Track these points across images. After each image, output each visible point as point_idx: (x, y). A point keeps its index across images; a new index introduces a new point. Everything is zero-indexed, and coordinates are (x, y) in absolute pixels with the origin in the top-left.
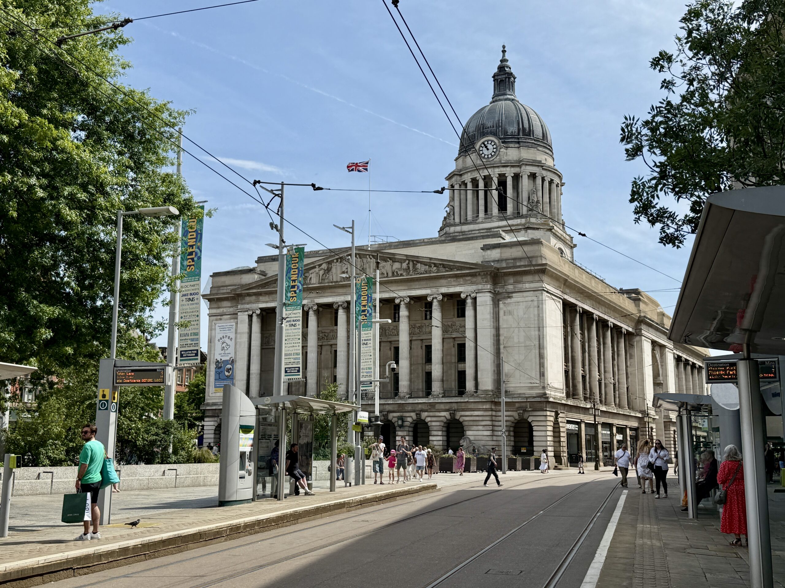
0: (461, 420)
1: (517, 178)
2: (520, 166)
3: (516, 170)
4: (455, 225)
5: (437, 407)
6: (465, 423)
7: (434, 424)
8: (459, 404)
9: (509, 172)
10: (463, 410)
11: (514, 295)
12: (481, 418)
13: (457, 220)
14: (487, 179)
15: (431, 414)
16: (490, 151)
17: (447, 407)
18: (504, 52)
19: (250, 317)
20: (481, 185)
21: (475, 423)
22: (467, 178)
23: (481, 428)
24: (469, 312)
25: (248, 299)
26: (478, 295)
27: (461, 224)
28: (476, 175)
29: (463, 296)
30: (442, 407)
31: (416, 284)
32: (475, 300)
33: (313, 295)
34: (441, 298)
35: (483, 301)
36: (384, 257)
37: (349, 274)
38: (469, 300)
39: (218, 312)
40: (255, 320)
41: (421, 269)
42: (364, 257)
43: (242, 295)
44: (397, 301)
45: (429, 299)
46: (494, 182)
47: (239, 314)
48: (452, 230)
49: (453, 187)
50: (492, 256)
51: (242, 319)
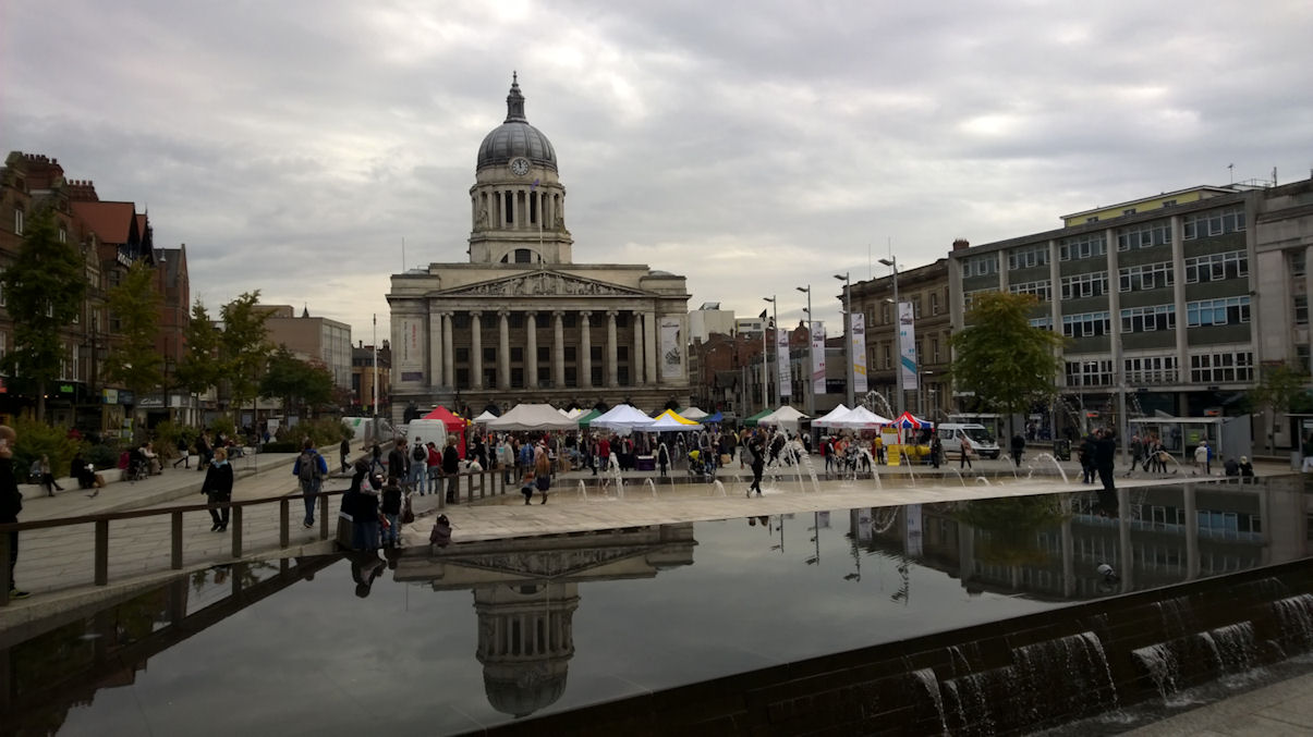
0: (634, 402)
1: (544, 196)
2: (547, 187)
3: (544, 190)
4: (489, 230)
5: (616, 393)
8: (632, 391)
9: (540, 191)
10: (636, 395)
11: (667, 314)
12: (648, 401)
13: (491, 226)
14: (521, 194)
15: (611, 398)
16: (522, 170)
18: (515, 77)
19: (443, 318)
20: (515, 198)
22: (502, 190)
24: (638, 327)
25: (439, 302)
26: (646, 313)
27: (494, 230)
28: (509, 188)
29: (634, 313)
30: (620, 394)
31: (597, 302)
32: (643, 317)
33: (506, 303)
34: (617, 314)
35: (650, 318)
36: (571, 279)
37: (541, 289)
38: (639, 317)
39: (402, 310)
40: (448, 320)
41: (603, 290)
42: (554, 276)
43: (435, 299)
44: (582, 313)
45: (608, 313)
46: (528, 197)
47: (432, 315)
48: (490, 234)
49: (484, 195)
50: (651, 285)
51: (435, 318)
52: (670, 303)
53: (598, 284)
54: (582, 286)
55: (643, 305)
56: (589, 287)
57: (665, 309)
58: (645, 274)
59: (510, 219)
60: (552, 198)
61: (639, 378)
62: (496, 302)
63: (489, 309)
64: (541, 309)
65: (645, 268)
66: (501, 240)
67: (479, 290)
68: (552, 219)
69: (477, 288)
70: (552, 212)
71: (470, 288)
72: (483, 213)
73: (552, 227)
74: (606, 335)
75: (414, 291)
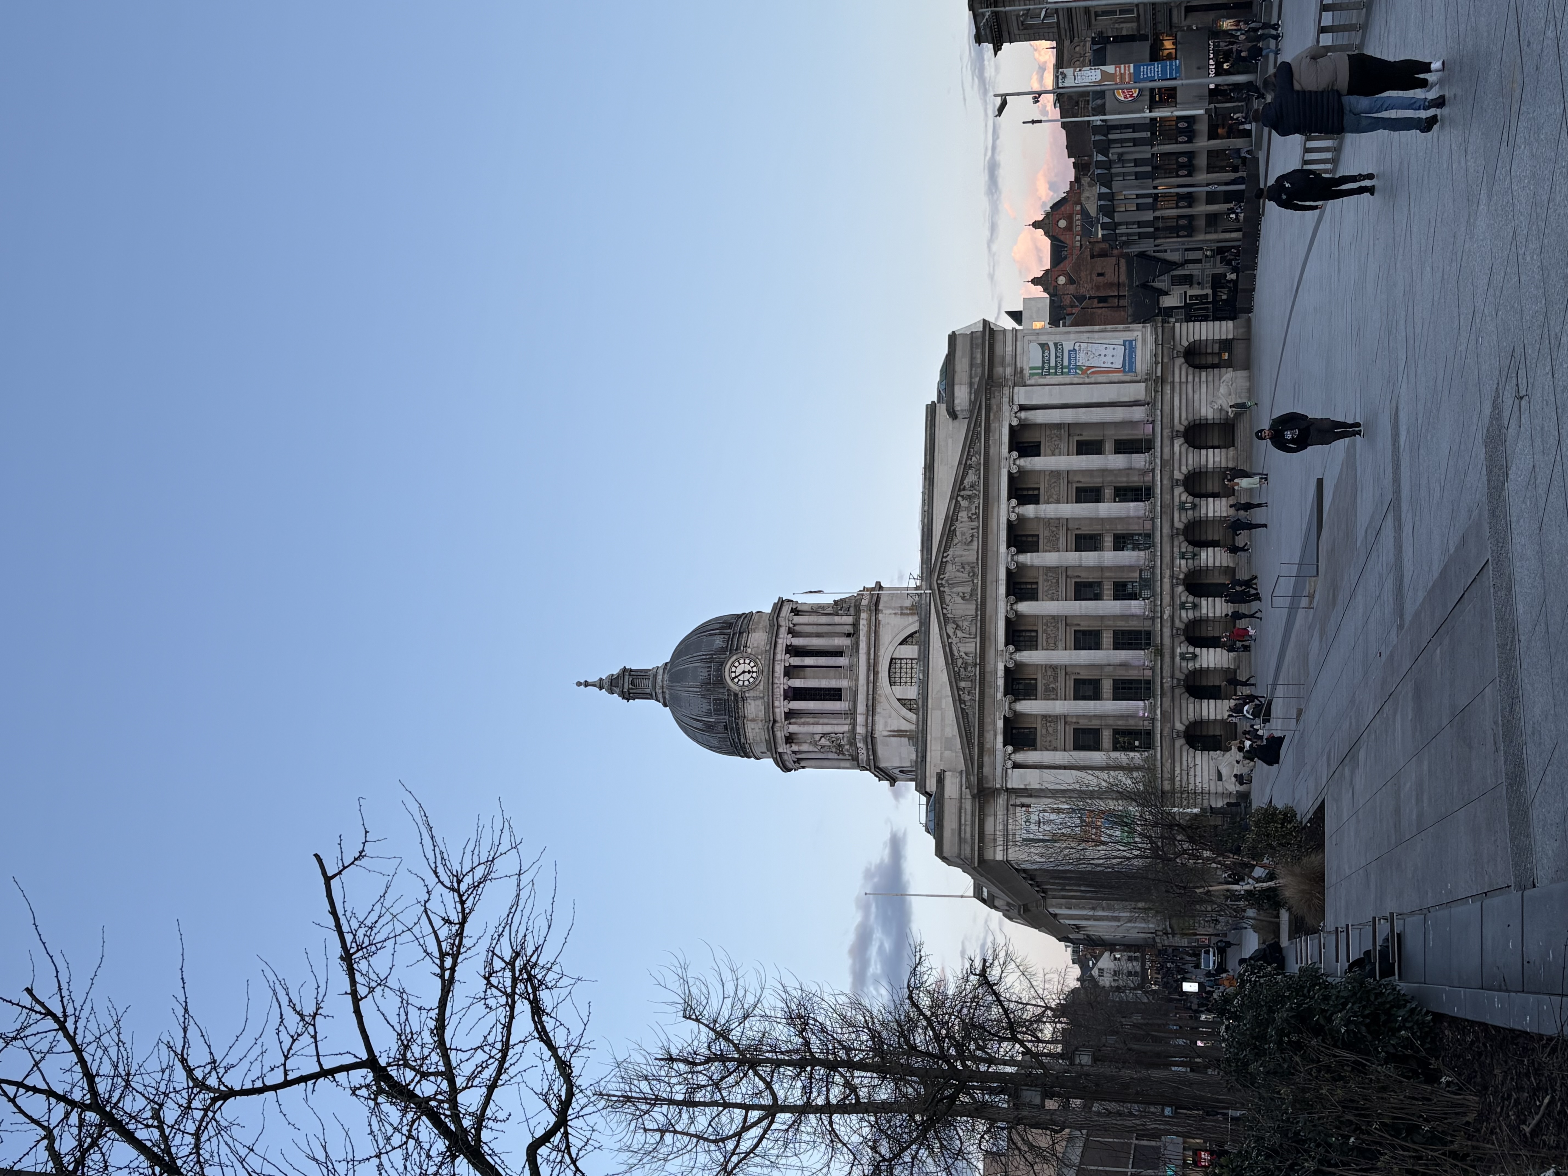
0: (1185, 423)
1: (794, 632)
4: (853, 730)
5: (1166, 456)
6: (1191, 418)
7: (1190, 462)
8: (1164, 426)
9: (785, 639)
10: (1172, 419)
11: (1019, 365)
12: (1184, 397)
13: (847, 728)
14: (791, 671)
15: (1176, 466)
16: (747, 669)
17: (1167, 442)
18: (586, 684)
19: (1016, 766)
21: (1190, 403)
23: (1197, 396)
24: (1039, 417)
26: (1016, 402)
29: (1015, 423)
30: (1167, 450)
31: (993, 490)
32: (1023, 408)
33: (991, 654)
34: (1015, 454)
35: (1022, 396)
36: (949, 533)
37: (967, 589)
38: (1023, 415)
39: (1000, 841)
40: (1020, 757)
41: (971, 477)
42: (943, 564)
43: (980, 780)
44: (1013, 517)
45: (1014, 470)
46: (796, 661)
47: (1009, 786)
48: (860, 730)
49: (790, 739)
50: (962, 395)
51: (1017, 778)
52: (997, 360)
53: (959, 487)
54: (963, 515)
55: (1000, 409)
56: (964, 503)
57: (1009, 371)
58: (942, 409)
59: (835, 694)
60: (797, 619)
61: (1138, 413)
62: (989, 668)
63: (1001, 682)
64: (1002, 590)
65: (931, 410)
66: (872, 709)
67: (967, 698)
68: (837, 619)
69: (962, 701)
70: (824, 619)
71: (963, 716)
72: (824, 741)
73: (849, 620)
74: (1055, 474)
75: (967, 818)
